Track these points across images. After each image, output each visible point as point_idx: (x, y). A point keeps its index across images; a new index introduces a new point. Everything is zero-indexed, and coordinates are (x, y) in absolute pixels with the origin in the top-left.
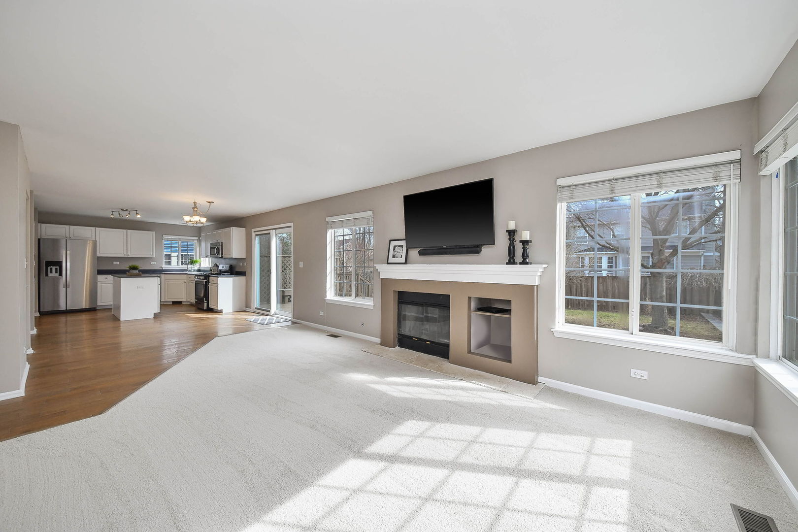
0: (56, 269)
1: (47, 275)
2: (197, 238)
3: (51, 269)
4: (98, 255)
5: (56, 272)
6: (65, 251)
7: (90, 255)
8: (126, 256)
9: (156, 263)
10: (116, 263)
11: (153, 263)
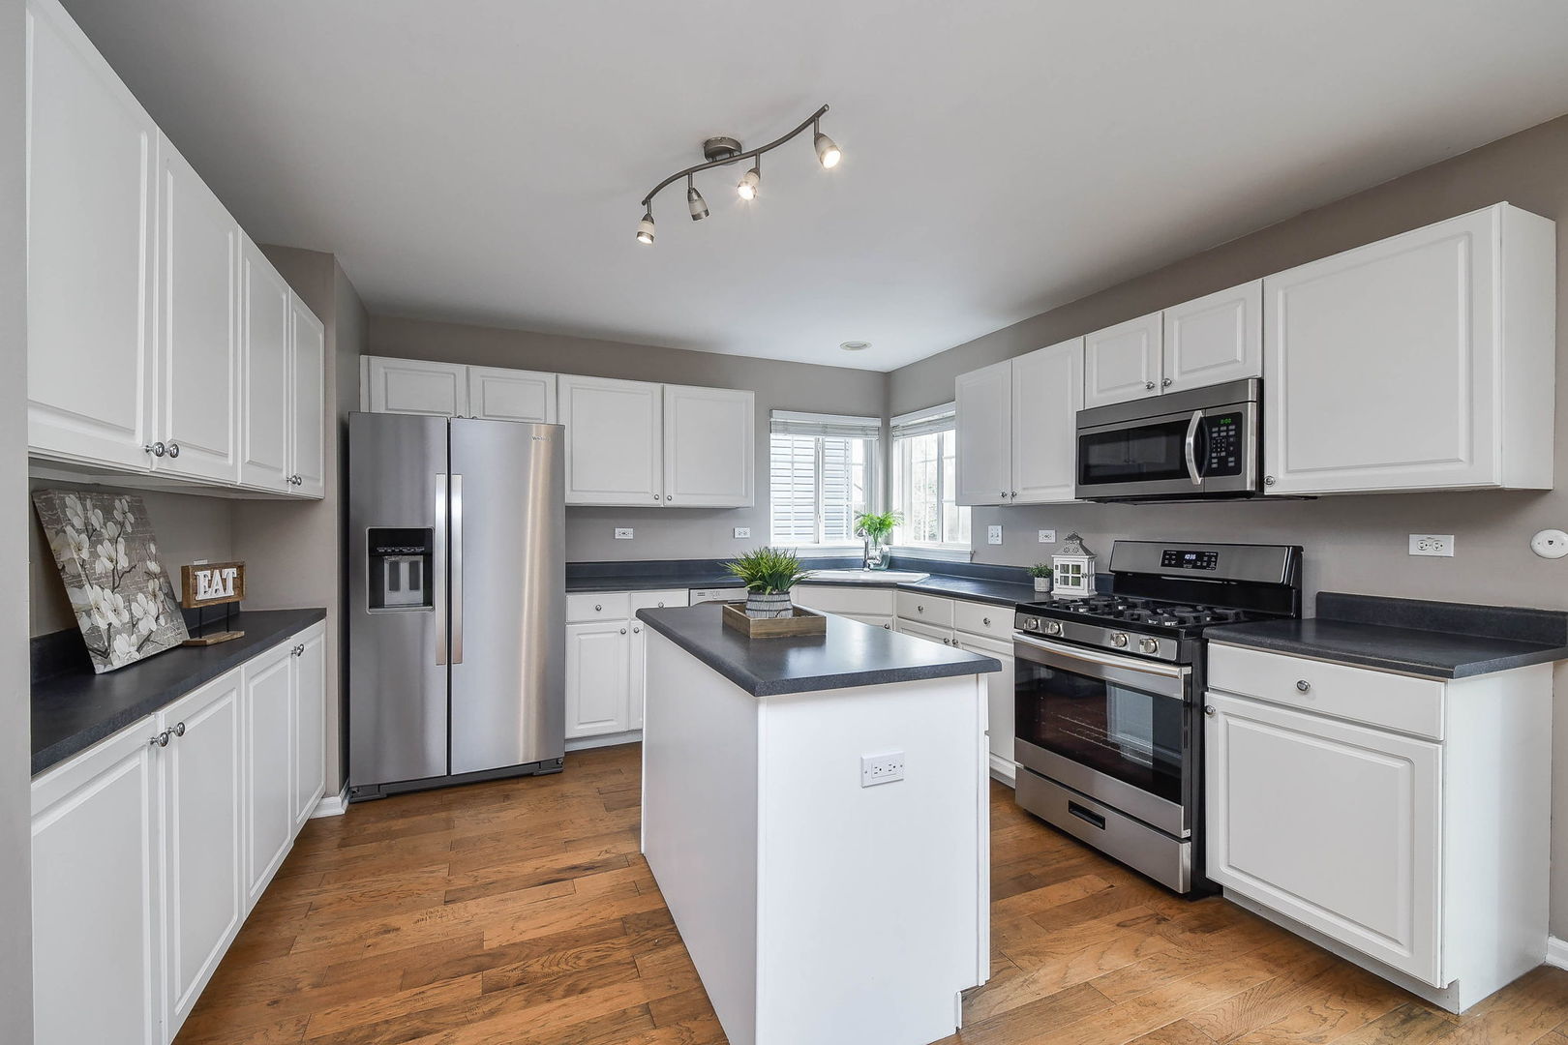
0: (413, 566)
1: (377, 601)
2: (877, 423)
3: (395, 567)
4: (572, 498)
5: (414, 586)
6: (444, 477)
7: (540, 496)
8: (660, 503)
9: (748, 530)
10: (624, 533)
11: (742, 530)
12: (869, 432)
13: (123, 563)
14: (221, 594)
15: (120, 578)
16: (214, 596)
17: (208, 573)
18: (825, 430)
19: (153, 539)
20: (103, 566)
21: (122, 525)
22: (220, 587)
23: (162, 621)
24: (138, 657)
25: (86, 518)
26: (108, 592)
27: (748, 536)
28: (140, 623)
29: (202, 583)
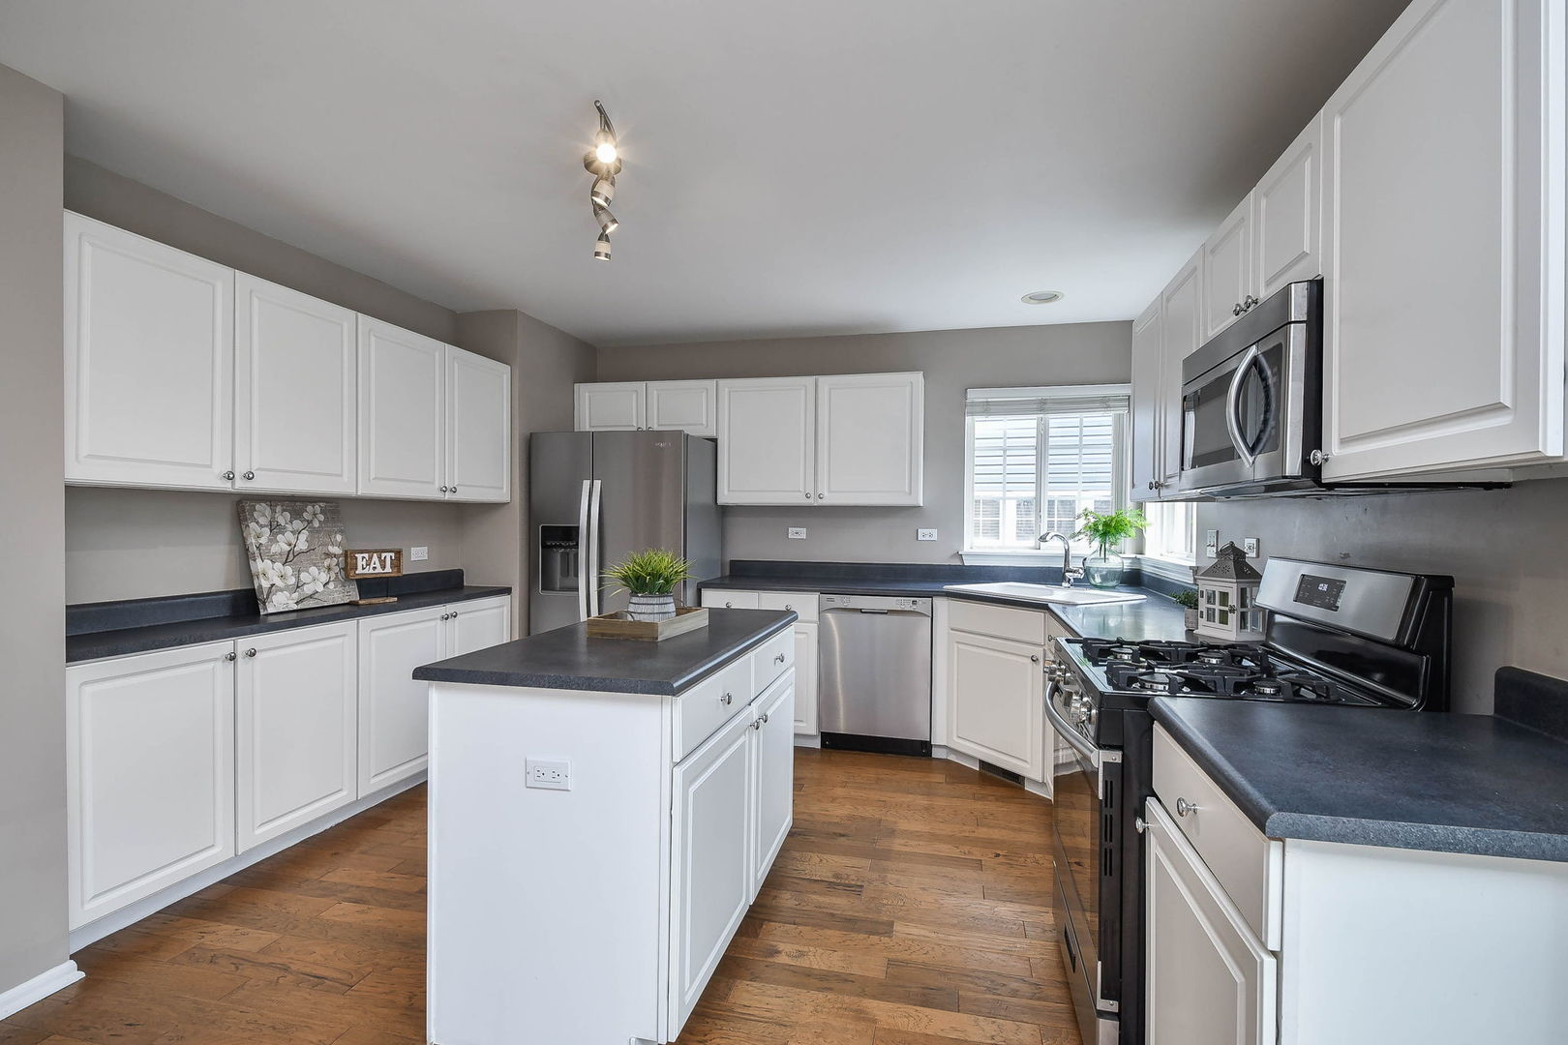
1: (548, 585)
2: (1126, 390)
6: (589, 484)
8: (811, 502)
9: (935, 532)
10: (797, 533)
11: (927, 531)
12: (1111, 404)
13: (302, 545)
14: (379, 570)
15: (294, 556)
16: (371, 571)
17: (366, 555)
18: (1042, 406)
19: (341, 532)
20: (281, 545)
21: (310, 522)
22: (378, 565)
23: (331, 586)
24: (295, 607)
25: (273, 518)
26: (278, 565)
27: (935, 538)
28: (305, 586)
29: (360, 563)
